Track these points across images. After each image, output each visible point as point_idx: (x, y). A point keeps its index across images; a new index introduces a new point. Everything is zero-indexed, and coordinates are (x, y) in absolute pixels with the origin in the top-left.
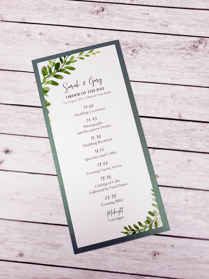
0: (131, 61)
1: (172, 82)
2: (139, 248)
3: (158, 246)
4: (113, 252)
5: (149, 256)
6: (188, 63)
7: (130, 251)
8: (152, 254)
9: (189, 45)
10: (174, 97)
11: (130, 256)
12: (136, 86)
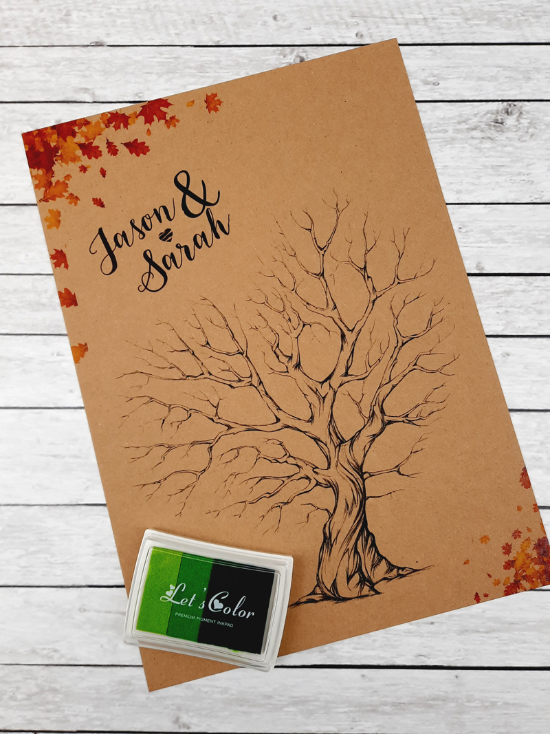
9: (485, 119)
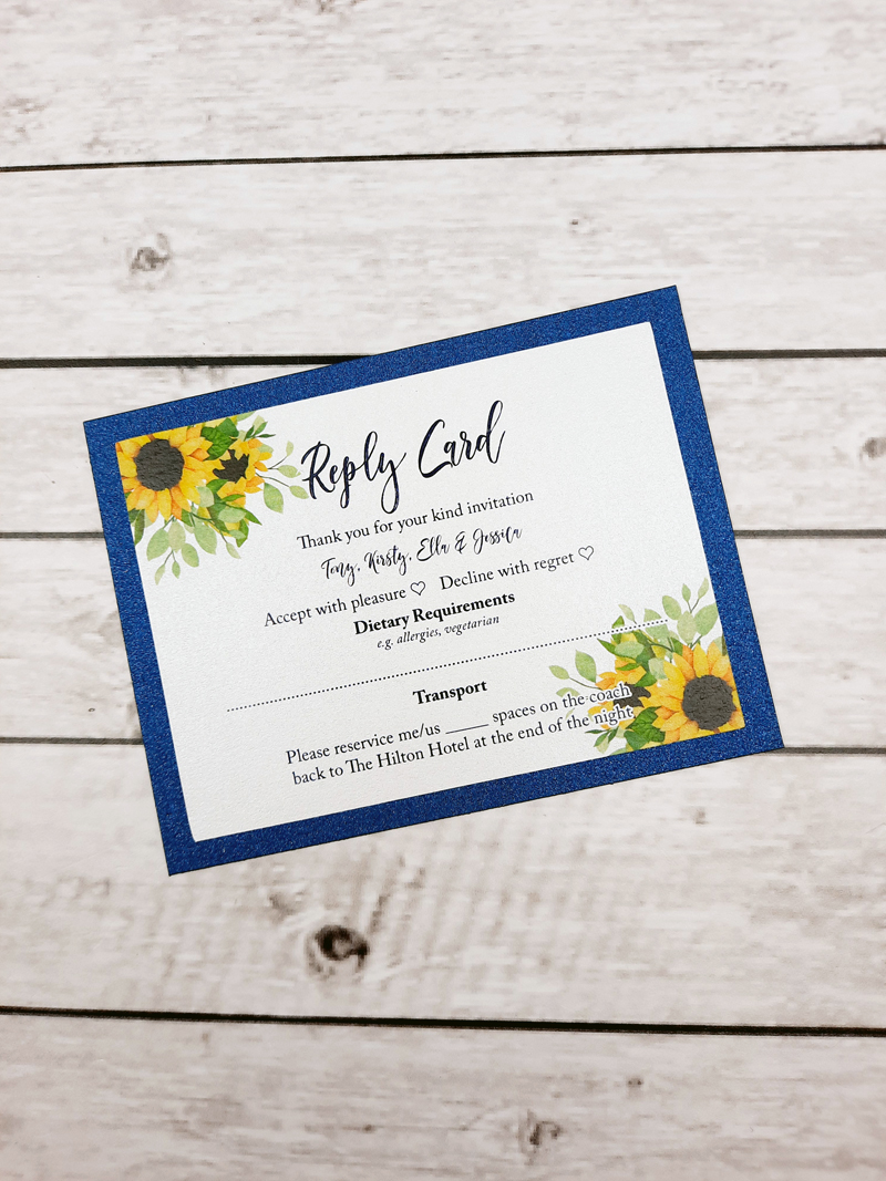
0: (322, 47)
1: (569, 138)
2: (446, 1110)
3: (553, 1088)
4: (303, 1136)
5: (506, 1149)
6: (653, 19)
7: (395, 1129)
8: (520, 1136)
10: (584, 228)
11: (398, 1156)
12: (359, 186)
